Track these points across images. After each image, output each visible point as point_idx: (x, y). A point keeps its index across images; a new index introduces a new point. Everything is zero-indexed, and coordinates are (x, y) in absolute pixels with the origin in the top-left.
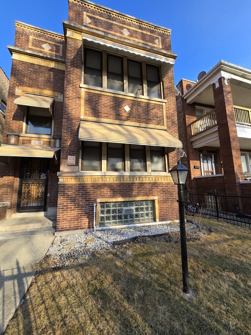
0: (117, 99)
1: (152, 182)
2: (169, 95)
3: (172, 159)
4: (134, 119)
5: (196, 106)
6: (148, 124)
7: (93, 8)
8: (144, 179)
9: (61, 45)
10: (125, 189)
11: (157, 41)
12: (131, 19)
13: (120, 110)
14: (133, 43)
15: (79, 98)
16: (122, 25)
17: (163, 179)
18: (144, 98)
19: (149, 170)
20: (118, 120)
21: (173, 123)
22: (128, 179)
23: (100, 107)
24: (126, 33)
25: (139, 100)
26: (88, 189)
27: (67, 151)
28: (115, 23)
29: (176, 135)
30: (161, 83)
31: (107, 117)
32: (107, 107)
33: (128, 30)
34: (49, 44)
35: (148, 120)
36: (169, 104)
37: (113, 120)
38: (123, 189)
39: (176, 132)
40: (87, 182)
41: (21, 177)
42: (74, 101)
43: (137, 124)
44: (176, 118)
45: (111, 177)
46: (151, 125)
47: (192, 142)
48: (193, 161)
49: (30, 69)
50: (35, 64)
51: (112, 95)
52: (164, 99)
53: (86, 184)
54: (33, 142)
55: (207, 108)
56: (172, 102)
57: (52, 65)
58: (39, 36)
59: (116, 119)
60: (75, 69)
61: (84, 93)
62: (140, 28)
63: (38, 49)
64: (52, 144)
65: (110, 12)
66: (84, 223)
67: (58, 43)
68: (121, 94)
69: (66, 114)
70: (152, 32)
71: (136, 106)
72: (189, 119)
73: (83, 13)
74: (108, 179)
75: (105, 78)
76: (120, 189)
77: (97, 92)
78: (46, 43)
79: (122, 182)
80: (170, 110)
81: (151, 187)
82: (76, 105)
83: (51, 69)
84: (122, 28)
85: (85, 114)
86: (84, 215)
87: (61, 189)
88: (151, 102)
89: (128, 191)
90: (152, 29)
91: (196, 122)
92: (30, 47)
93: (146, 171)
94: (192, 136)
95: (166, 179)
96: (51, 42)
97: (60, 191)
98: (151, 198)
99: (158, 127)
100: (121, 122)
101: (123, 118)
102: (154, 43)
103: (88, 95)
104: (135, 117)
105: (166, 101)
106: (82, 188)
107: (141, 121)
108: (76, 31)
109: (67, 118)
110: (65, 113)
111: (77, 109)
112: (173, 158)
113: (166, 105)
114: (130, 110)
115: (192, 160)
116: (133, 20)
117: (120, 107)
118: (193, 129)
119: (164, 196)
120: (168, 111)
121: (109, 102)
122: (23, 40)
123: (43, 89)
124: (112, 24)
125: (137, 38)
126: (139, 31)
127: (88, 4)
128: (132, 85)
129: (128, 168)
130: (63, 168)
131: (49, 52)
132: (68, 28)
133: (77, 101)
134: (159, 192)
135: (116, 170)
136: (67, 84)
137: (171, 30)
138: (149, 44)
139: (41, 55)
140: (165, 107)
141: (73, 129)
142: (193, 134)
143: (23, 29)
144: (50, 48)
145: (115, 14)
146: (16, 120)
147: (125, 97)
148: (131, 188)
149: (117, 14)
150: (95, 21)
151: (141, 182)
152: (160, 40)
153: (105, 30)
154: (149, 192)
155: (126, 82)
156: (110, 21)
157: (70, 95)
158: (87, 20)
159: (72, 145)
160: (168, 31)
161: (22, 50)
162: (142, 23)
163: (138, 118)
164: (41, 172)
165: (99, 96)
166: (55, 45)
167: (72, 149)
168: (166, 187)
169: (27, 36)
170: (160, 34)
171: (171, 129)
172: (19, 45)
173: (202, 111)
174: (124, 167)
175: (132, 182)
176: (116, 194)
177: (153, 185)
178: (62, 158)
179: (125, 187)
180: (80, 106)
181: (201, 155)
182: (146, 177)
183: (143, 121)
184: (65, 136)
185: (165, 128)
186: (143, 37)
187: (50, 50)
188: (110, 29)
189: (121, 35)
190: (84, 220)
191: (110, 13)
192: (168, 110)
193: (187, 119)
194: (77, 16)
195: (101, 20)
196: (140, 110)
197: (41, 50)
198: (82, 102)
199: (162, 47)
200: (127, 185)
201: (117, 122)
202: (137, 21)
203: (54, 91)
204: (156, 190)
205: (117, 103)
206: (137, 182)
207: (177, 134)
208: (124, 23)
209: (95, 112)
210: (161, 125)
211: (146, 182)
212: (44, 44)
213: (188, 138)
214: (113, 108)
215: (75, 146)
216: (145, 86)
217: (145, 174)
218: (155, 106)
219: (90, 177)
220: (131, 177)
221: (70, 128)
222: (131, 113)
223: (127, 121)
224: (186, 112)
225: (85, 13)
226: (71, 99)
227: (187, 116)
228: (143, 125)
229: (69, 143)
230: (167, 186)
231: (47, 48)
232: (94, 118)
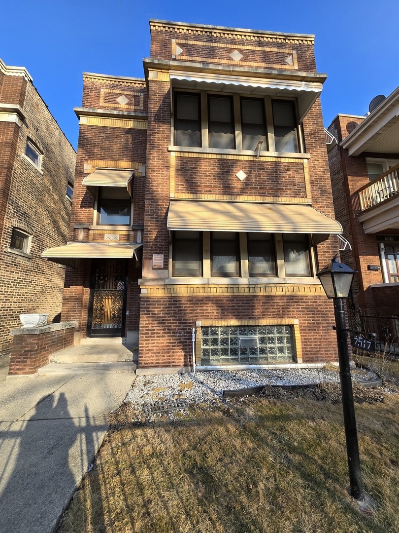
0: (225, 163)
1: (287, 294)
2: (314, 144)
3: (324, 255)
4: (253, 191)
5: (368, 159)
6: (277, 198)
7: (185, 31)
8: (274, 290)
9: (142, 94)
10: (242, 306)
11: (289, 59)
12: (245, 34)
13: (230, 179)
14: (249, 70)
15: (168, 167)
16: (229, 46)
17: (307, 290)
18: (270, 155)
19: (282, 273)
20: (228, 194)
21: (323, 191)
22: (246, 290)
23: (198, 177)
24: (237, 57)
25: (262, 159)
26: (184, 306)
27: (152, 247)
28: (219, 45)
29: (330, 212)
30: (299, 126)
31: (209, 191)
32: (210, 176)
33: (240, 51)
34: (126, 95)
35: (277, 191)
36: (315, 160)
37: (220, 196)
38: (238, 306)
39: (329, 207)
40: (181, 295)
41: (92, 287)
42: (160, 172)
43: (259, 199)
44: (328, 183)
45: (218, 286)
46: (283, 198)
47: (362, 223)
48: (365, 257)
49: (102, 135)
50: (107, 127)
51: (217, 157)
52: (305, 152)
53: (180, 297)
54: (106, 236)
55: (390, 160)
56: (320, 157)
57: (130, 124)
58: (113, 87)
59: (224, 194)
60: (161, 125)
61: (174, 160)
62: (260, 44)
63: (112, 105)
64: (132, 239)
65: (210, 31)
66: (177, 357)
67: (138, 91)
68: (230, 154)
69: (149, 194)
70: (280, 46)
71: (257, 170)
72: (354, 183)
73: (171, 42)
74: (214, 290)
75: (205, 133)
76: (232, 306)
77: (193, 155)
78: (121, 95)
79: (236, 294)
80: (317, 169)
81: (287, 302)
82: (164, 179)
83: (129, 131)
84: (230, 50)
85: (177, 191)
86: (178, 346)
87: (144, 305)
88: (282, 160)
89: (245, 309)
90: (280, 41)
91: (370, 187)
92: (101, 105)
93: (277, 275)
94: (362, 213)
95: (313, 289)
96: (129, 93)
97: (142, 308)
98: (287, 321)
99: (296, 200)
100: (232, 198)
101: (236, 190)
102: (285, 64)
103: (180, 162)
104: (255, 188)
105: (308, 155)
106: (174, 303)
107: (265, 193)
108: (161, 69)
109: (150, 199)
110: (148, 191)
111: (165, 185)
112: (326, 252)
113: (309, 162)
114: (247, 178)
115: (363, 255)
116: (247, 34)
117: (230, 175)
118: (363, 199)
119: (311, 319)
120: (312, 172)
121: (212, 167)
122: (93, 96)
123: (119, 160)
124: (215, 48)
125: (254, 61)
126: (259, 49)
127: (178, 27)
128: (248, 137)
129: (245, 273)
130: (147, 273)
131: (127, 107)
132: (150, 68)
133: (165, 172)
134: (300, 311)
135: (225, 275)
136: (151, 149)
137: (313, 36)
138: (275, 66)
139: (115, 112)
140: (307, 166)
141: (159, 214)
142: (363, 208)
143: (92, 82)
144: (127, 101)
145: (219, 31)
146: (85, 207)
147: (237, 158)
148: (251, 304)
149: (221, 32)
150: (189, 49)
151: (267, 294)
152: (295, 56)
153: (204, 60)
154: (283, 311)
155: (238, 134)
156: (212, 44)
157: (155, 165)
158: (177, 50)
159: (159, 239)
160: (308, 39)
161: (91, 111)
162: (263, 36)
163: (261, 188)
164: (117, 279)
165: (197, 160)
166: (134, 96)
167: (158, 244)
168: (313, 302)
169: (98, 90)
170: (294, 47)
171: (320, 202)
172: (88, 104)
173: (379, 166)
174: (238, 269)
175: (252, 294)
176: (226, 314)
177: (289, 299)
178: (145, 258)
179: (241, 302)
180: (169, 179)
181: (382, 245)
182: (277, 285)
183: (268, 194)
184: (149, 226)
185: (309, 201)
186: (266, 57)
187: (127, 104)
188: (212, 56)
189: (229, 62)
190: (178, 354)
191: (211, 32)
192: (312, 170)
193: (350, 183)
194: (163, 48)
195: (197, 45)
196: (264, 176)
197: (116, 105)
198: (172, 172)
199: (299, 67)
200: (245, 299)
201: (226, 198)
202: (255, 35)
203: (133, 161)
204: (296, 308)
205: (225, 168)
206: (262, 294)
207: (331, 211)
208: (233, 42)
209: (192, 186)
210: (301, 197)
211: (277, 294)
212: (118, 97)
213: (353, 216)
214: (219, 177)
215: (163, 240)
216: (271, 136)
217: (275, 280)
218: (289, 167)
219: (186, 286)
220: (251, 286)
221: (155, 213)
222: (247, 183)
223: (242, 195)
224: (348, 171)
225: (174, 41)
226: (155, 169)
227: (349, 178)
228: (269, 199)
229: (154, 235)
230: (316, 302)
231: (123, 102)
232: (189, 195)
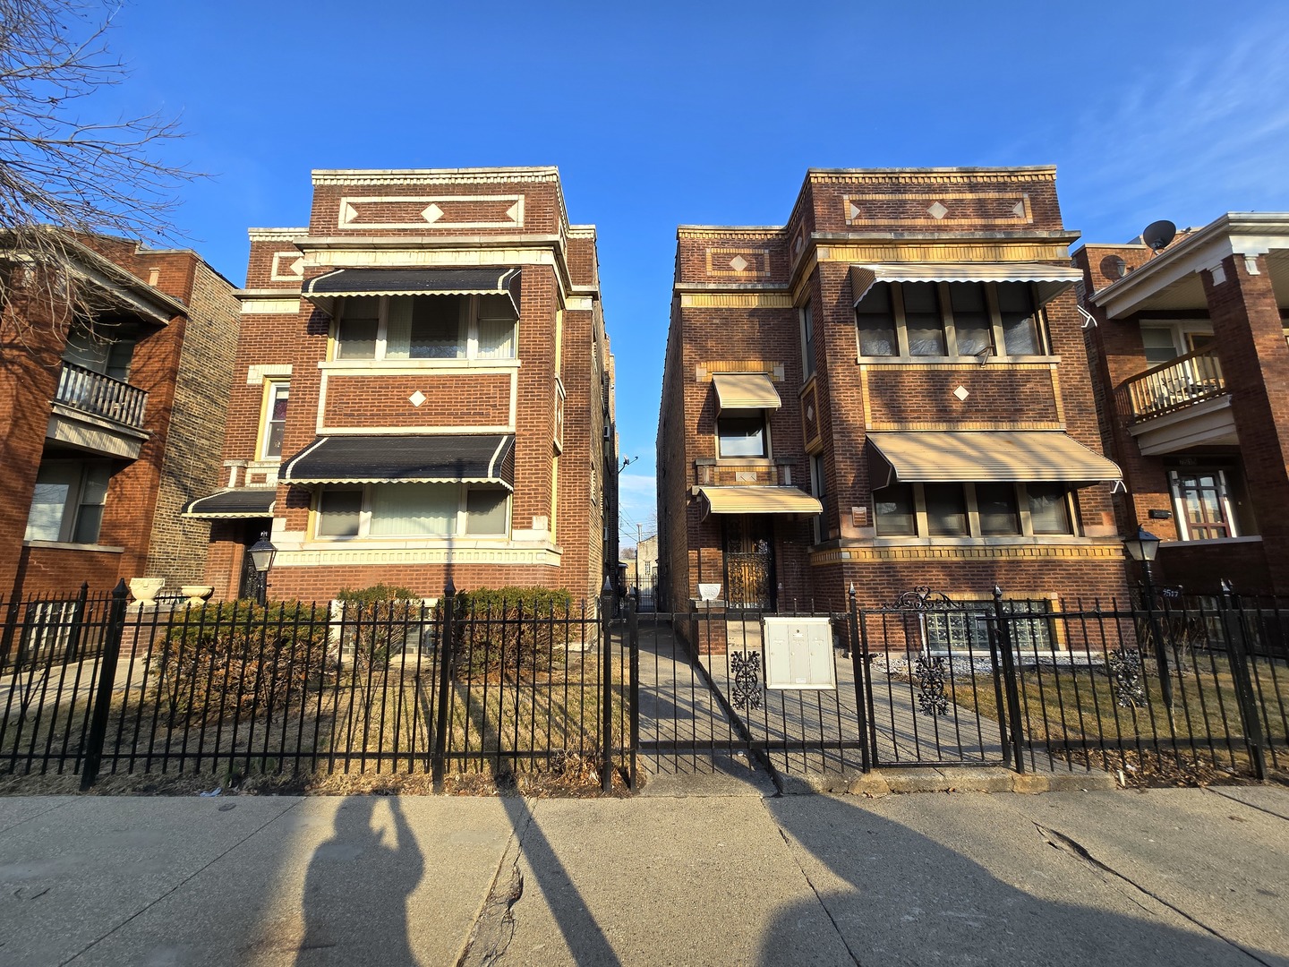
0: (936, 376)
1: (1039, 558)
2: (1065, 340)
3: (1088, 503)
4: (979, 415)
5: (1143, 322)
6: (1015, 424)
7: (860, 180)
8: (1020, 553)
9: (767, 251)
10: (977, 575)
11: (1017, 209)
12: (948, 175)
13: (946, 400)
14: (962, 235)
15: (859, 386)
16: (926, 197)
17: (1067, 553)
18: (1000, 360)
19: (1029, 529)
20: (944, 421)
21: (1082, 409)
22: (982, 553)
23: (901, 399)
24: (938, 212)
25: (989, 367)
26: (899, 574)
27: (849, 498)
28: (909, 196)
29: (1095, 441)
30: (1040, 312)
31: (917, 418)
32: (917, 396)
33: (942, 201)
34: (743, 255)
35: (1014, 414)
36: (1068, 364)
37: (933, 424)
38: (972, 575)
39: (1093, 434)
40: (895, 560)
41: (725, 551)
42: (849, 394)
43: (989, 426)
44: (1090, 397)
45: (945, 546)
46: (1023, 424)
47: (1136, 438)
48: (1143, 495)
49: (715, 321)
50: (722, 309)
51: (925, 368)
52: (1052, 353)
53: (894, 563)
54: (738, 475)
55: (1186, 321)
56: (1075, 359)
57: (754, 302)
58: (723, 243)
59: (939, 421)
60: (842, 327)
61: (866, 376)
62: (973, 188)
63: (725, 273)
64: (775, 478)
65: (896, 176)
66: (898, 639)
67: (759, 247)
68: (944, 364)
69: (837, 425)
70: (1002, 187)
71: (982, 383)
72: (1119, 368)
73: (843, 200)
74: (937, 554)
75: (903, 334)
76: (964, 575)
77: (890, 368)
78: (736, 255)
79: (967, 559)
80: (1071, 378)
81: (1039, 570)
82: (854, 403)
83: (753, 313)
84: (928, 203)
85: (874, 419)
86: (898, 625)
87: (848, 572)
88: (1018, 367)
89: (981, 579)
90: (1000, 179)
91: (1148, 378)
92: (709, 274)
93: (1020, 532)
94: (1133, 420)
95: (1075, 552)
96: (747, 251)
97: (846, 576)
98: (1040, 596)
99: (1042, 426)
100: (952, 427)
101: (954, 415)
102: (1011, 215)
103: (873, 378)
104: (982, 410)
105: (1058, 359)
106: (888, 570)
107: (997, 417)
108: (835, 244)
109: (840, 432)
110: (834, 421)
111: (857, 411)
112: (1092, 499)
113: (1058, 368)
114: (969, 396)
115: (1140, 492)
116: (952, 175)
117: (944, 393)
118: (1136, 394)
119: (1075, 592)
120: (1065, 382)
121: (919, 384)
122: (696, 262)
123: (743, 359)
124: (904, 202)
125: (965, 216)
126: (969, 196)
127: (850, 175)
128: (963, 332)
129: (976, 528)
130: (848, 531)
131: (745, 274)
132: (819, 243)
133: (855, 394)
134: (1058, 582)
135: (948, 532)
136: (833, 363)
137: (1054, 166)
138: (999, 222)
139: (734, 287)
140: (1056, 375)
141: (854, 453)
142: (1136, 411)
143: (693, 239)
144: (744, 264)
145: (909, 175)
146: (703, 433)
147: (954, 368)
148: (990, 572)
149: (913, 175)
150: (868, 208)
151: (1011, 558)
152: (1028, 203)
153: (892, 222)
154: (1034, 582)
155: (950, 331)
156: (900, 197)
157: (841, 384)
158: (852, 211)
159: (857, 486)
160: (1046, 172)
161: (700, 287)
162: (975, 174)
163: (990, 410)
165: (897, 374)
166: (754, 255)
167: (857, 493)
168: (1076, 570)
169: (701, 250)
170: (1023, 187)
171: (1078, 427)
172: (691, 274)
173: (1166, 333)
174: (964, 525)
175: (991, 559)
176: (957, 585)
177: (1042, 566)
178: (842, 512)
179: (975, 569)
180: (862, 403)
181: (1174, 475)
182: (1024, 547)
183: (1001, 418)
184: (842, 469)
185: (1064, 427)
186: (981, 208)
187: (745, 269)
188: (902, 216)
189: (929, 222)
190: (899, 635)
191: (897, 178)
192: (1064, 379)
193: (1111, 366)
194: (832, 210)
195: (879, 201)
196: (993, 391)
197: (732, 273)
198: (865, 391)
199: (1034, 220)
200: (981, 565)
201: (943, 427)
202: (963, 175)
203: (764, 359)
204: (1052, 578)
205: (938, 383)
206: (1004, 558)
207: (1096, 439)
208: (930, 189)
209: (896, 411)
210: (1051, 421)
211: (1025, 558)
212: (732, 258)
213: (1119, 425)
214: (930, 396)
215: (863, 487)
216: (998, 330)
217: (1021, 540)
218: (1029, 376)
219: (900, 549)
220: (987, 548)
221: (848, 451)
222: (970, 401)
223: (963, 421)
224: (1107, 347)
225: (846, 197)
226: (842, 391)
228: (1005, 426)
229: (851, 479)
230: (1081, 570)
231: (739, 265)
232: (892, 424)
